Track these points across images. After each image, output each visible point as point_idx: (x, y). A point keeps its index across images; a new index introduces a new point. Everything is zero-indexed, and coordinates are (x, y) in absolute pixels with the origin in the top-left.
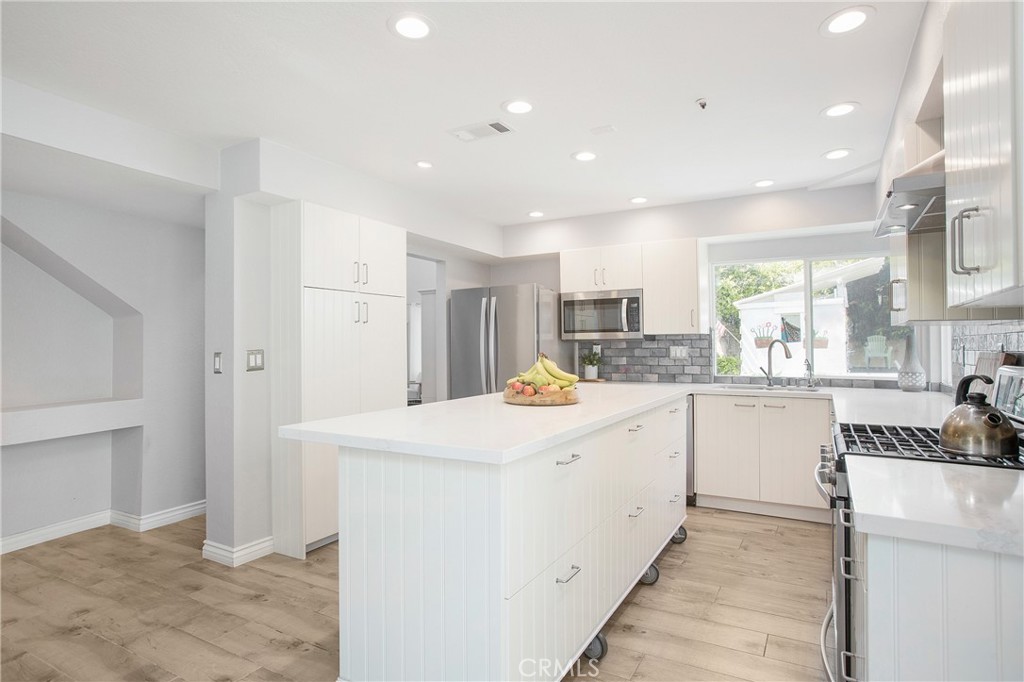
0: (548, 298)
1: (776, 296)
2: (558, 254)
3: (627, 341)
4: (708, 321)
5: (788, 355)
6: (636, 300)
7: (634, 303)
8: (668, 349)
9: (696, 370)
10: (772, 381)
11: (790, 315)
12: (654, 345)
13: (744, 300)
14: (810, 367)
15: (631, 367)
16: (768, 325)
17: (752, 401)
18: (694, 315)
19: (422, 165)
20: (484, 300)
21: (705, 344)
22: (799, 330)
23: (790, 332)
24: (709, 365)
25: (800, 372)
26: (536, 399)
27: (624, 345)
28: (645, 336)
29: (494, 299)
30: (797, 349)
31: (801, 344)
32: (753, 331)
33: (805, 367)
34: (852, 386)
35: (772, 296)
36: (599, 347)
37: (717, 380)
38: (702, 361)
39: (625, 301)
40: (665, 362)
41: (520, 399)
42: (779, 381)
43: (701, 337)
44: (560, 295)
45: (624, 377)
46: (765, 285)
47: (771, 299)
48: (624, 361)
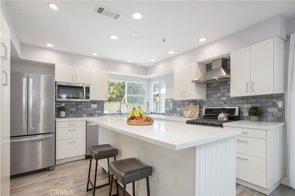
7: (88, 89)
8: (90, 105)
9: (99, 112)
15: (77, 112)
20: (25, 80)
21: (102, 104)
24: (103, 110)
27: (74, 104)
36: (64, 104)
37: (105, 115)
38: (101, 109)
40: (89, 109)
43: (101, 101)
44: (56, 82)
45: (74, 115)
48: (74, 109)
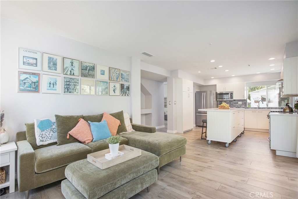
0: (215, 93)
1: (260, 91)
2: (216, 85)
3: (229, 101)
4: (246, 97)
5: (263, 103)
6: (232, 93)
7: (232, 94)
8: (238, 102)
9: (244, 106)
10: (259, 108)
11: (263, 95)
12: (235, 102)
13: (251, 92)
14: (267, 105)
16: (258, 98)
17: (255, 111)
18: (244, 96)
19: (199, 72)
20: (203, 93)
21: (246, 101)
22: (266, 99)
23: (263, 99)
24: (246, 105)
25: (266, 106)
26: (224, 108)
28: (234, 100)
29: (205, 93)
30: (265, 103)
31: (266, 102)
32: (254, 99)
33: (266, 105)
34: (276, 109)
35: (259, 91)
37: (248, 108)
39: (230, 94)
40: (238, 105)
41: (222, 108)
42: (261, 108)
43: (244, 100)
44: (216, 93)
46: (257, 88)
47: (259, 92)
